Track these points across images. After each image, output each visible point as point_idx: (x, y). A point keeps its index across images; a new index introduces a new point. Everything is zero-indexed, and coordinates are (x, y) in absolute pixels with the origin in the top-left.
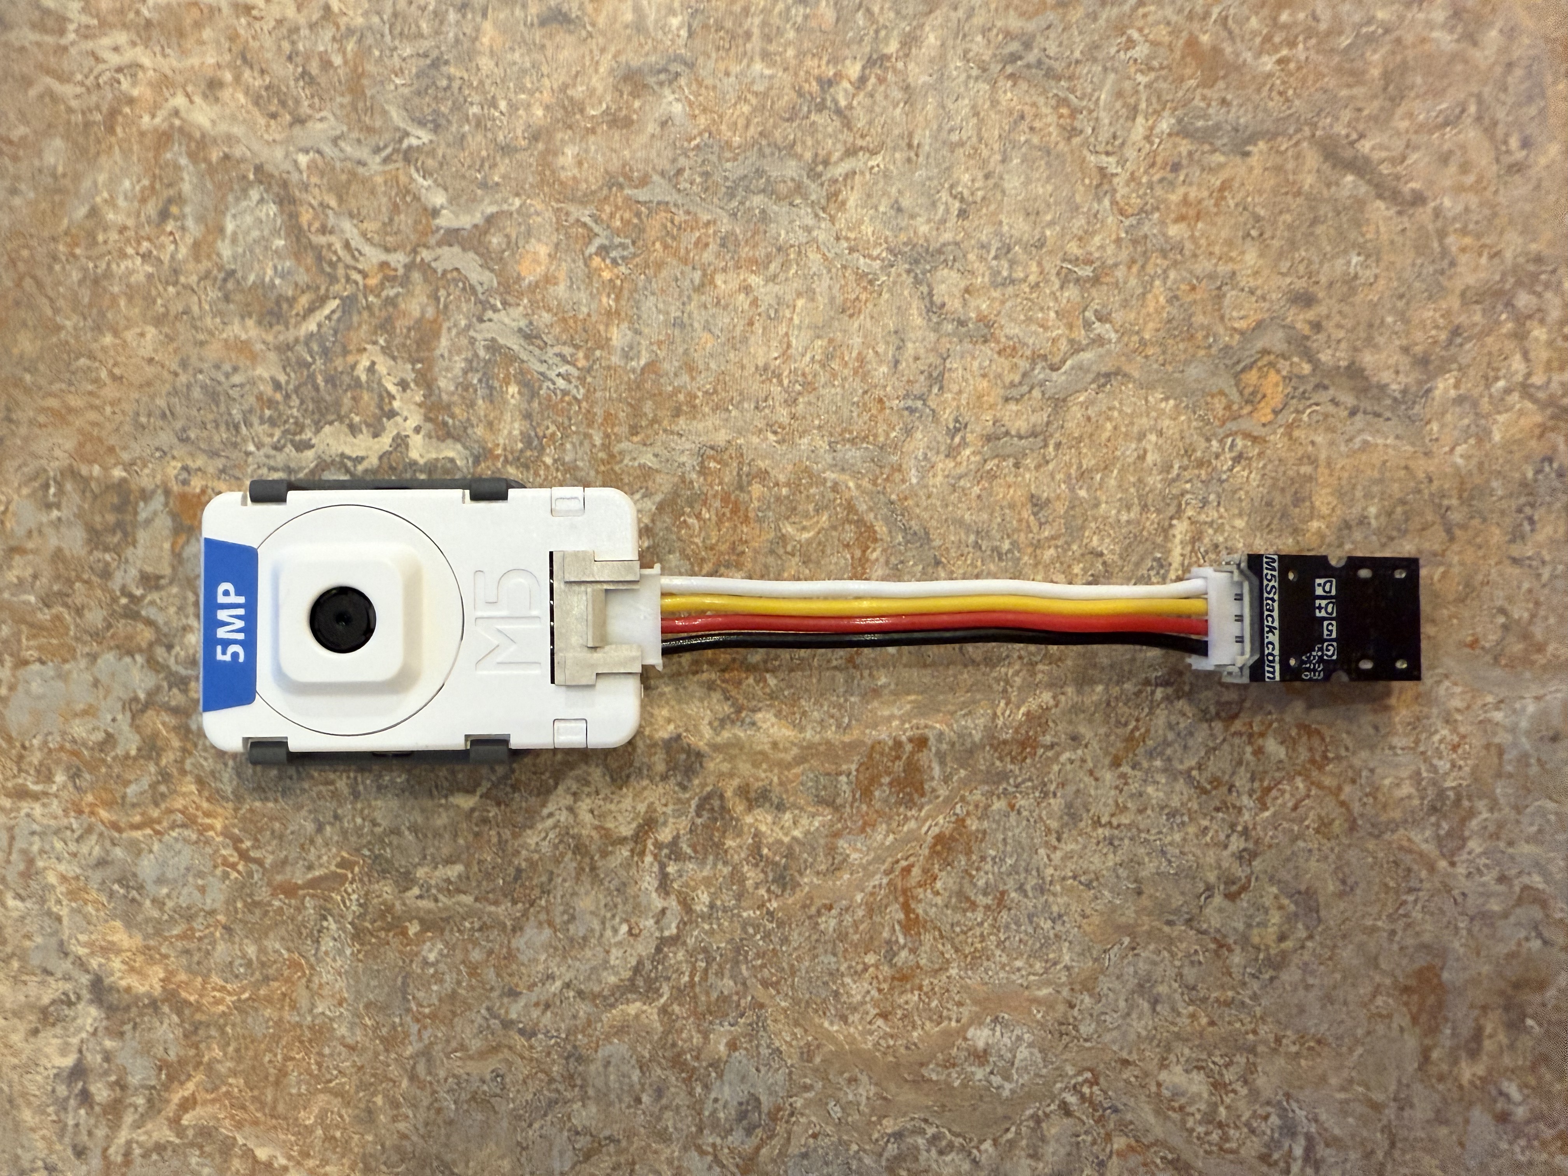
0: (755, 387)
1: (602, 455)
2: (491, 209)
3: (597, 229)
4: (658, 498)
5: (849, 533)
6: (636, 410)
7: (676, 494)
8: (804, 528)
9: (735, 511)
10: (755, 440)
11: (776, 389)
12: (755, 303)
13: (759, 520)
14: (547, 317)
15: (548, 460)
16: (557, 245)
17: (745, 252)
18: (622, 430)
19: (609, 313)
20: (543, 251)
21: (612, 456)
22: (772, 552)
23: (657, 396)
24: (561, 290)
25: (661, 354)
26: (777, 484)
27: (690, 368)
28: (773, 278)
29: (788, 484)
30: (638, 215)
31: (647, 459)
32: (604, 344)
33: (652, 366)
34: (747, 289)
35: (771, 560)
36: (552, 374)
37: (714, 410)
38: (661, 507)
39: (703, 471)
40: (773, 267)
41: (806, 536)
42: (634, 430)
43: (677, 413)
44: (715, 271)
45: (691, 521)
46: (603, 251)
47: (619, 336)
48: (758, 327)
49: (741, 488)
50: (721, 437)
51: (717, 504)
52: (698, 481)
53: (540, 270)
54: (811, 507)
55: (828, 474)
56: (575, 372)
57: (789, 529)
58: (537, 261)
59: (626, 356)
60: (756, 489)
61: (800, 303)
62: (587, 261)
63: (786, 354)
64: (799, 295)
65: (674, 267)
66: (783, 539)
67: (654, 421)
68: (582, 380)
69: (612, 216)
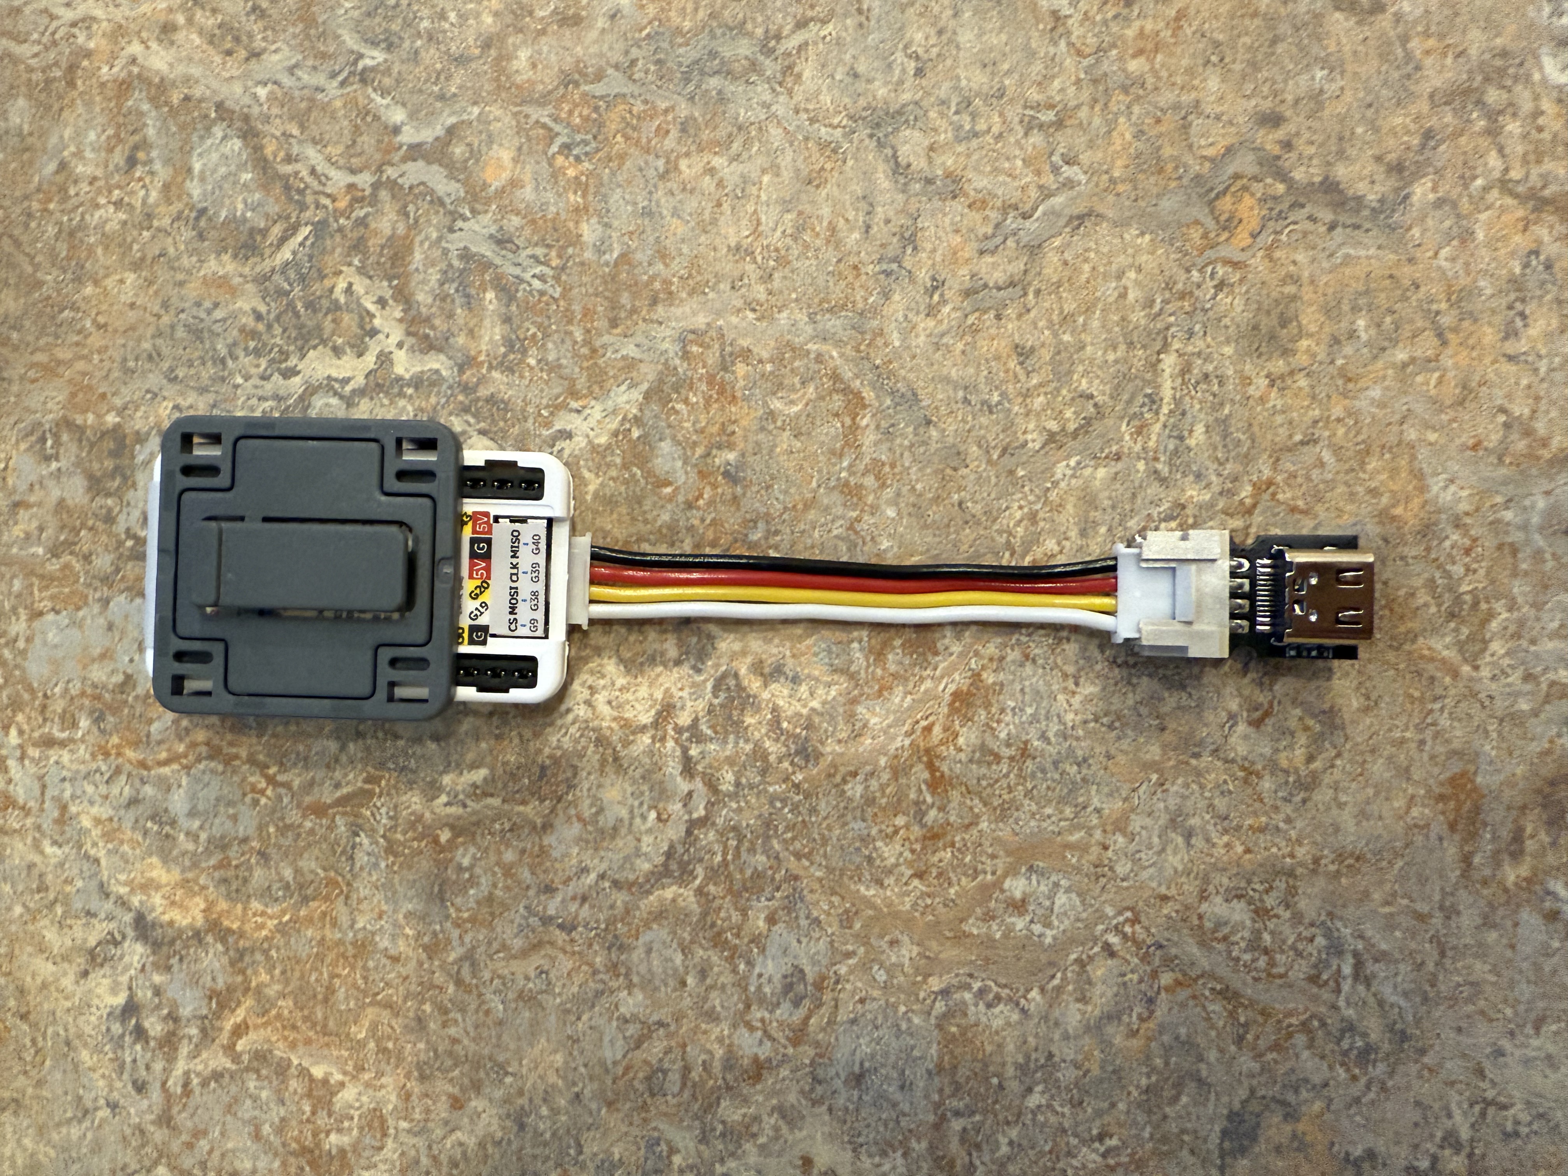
0: (728, 267)
1: (585, 351)
2: (453, 120)
3: (557, 128)
4: (645, 386)
5: (837, 402)
6: (614, 305)
7: (661, 381)
8: (792, 402)
9: (722, 392)
10: (734, 320)
11: (750, 268)
12: (720, 184)
13: (746, 399)
14: (516, 221)
15: (532, 362)
16: (520, 149)
17: (706, 135)
18: (601, 324)
19: (577, 210)
20: (506, 155)
21: (594, 351)
22: (762, 429)
23: (634, 288)
24: (528, 193)
25: (633, 245)
26: (760, 361)
27: (663, 255)
28: (736, 158)
29: (772, 361)
30: (596, 109)
31: (630, 350)
32: (576, 240)
33: (624, 257)
34: (711, 171)
35: (761, 437)
36: (527, 276)
37: (692, 293)
38: (647, 396)
39: (686, 355)
40: (735, 146)
41: (795, 409)
42: (614, 323)
43: (654, 302)
44: (678, 158)
45: (678, 406)
46: (566, 148)
47: (589, 231)
48: (726, 206)
49: (725, 369)
50: (701, 321)
51: (704, 387)
52: (682, 367)
53: (505, 175)
54: (797, 380)
55: (810, 346)
56: (549, 272)
57: (776, 404)
58: (501, 167)
59: (600, 252)
60: (741, 369)
61: (766, 179)
62: (551, 162)
63: (756, 232)
64: (764, 171)
65: (636, 157)
66: (771, 415)
67: (634, 311)
68: (557, 278)
69: (570, 113)
